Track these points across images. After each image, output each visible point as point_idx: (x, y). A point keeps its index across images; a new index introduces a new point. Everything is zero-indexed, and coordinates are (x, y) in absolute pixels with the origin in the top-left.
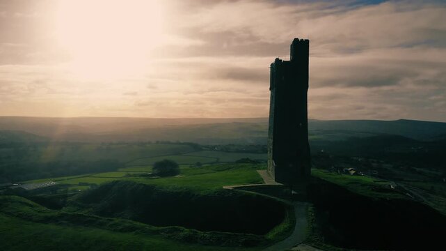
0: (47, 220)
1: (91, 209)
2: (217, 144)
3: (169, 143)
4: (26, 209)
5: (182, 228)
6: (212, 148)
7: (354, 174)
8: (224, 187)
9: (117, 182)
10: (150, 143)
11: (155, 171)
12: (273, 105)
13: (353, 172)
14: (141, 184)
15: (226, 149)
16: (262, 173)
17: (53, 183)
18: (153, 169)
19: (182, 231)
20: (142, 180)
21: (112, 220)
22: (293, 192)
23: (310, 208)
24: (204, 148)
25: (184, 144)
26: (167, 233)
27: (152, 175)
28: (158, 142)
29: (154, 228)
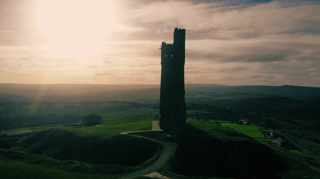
3: (116, 102)
5: (75, 161)
7: (246, 124)
10: (103, 102)
11: (84, 122)
13: (245, 123)
21: (32, 156)
22: (168, 136)
24: (141, 106)
25: (127, 103)
26: (64, 165)
27: (79, 125)
29: (58, 161)
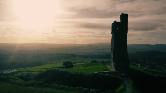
0: (28, 85)
1: (42, 81)
2: (82, 54)
3: (62, 54)
4: (18, 81)
5: (83, 88)
6: (80, 56)
8: (95, 72)
9: (51, 70)
10: (54, 54)
11: (63, 66)
12: (113, 40)
13: (139, 66)
14: (61, 71)
15: (86, 56)
16: (108, 67)
17: (16, 71)
18: (63, 65)
19: (83, 89)
20: (60, 69)
21: (54, 85)
23: (131, 81)
24: (77, 56)
25: (68, 54)
26: (77, 90)
27: (63, 67)
28: (58, 54)
29: (72, 88)
